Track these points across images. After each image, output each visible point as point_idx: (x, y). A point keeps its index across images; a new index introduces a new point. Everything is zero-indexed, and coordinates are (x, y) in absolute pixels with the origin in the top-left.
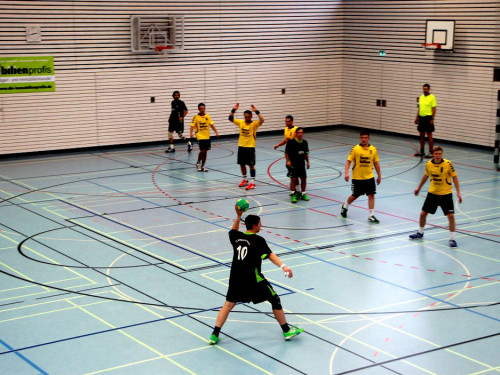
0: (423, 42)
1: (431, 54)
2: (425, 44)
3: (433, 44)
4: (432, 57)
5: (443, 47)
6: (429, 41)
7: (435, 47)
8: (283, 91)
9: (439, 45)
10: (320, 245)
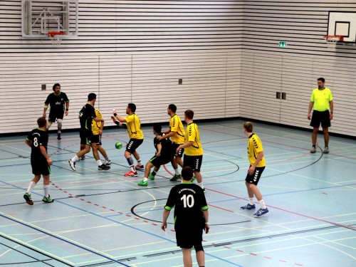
0: (325, 33)
1: (333, 47)
2: (327, 36)
3: (335, 36)
4: (334, 50)
5: (345, 39)
6: (331, 33)
7: (338, 39)
8: (180, 81)
9: (342, 37)
10: (216, 242)
